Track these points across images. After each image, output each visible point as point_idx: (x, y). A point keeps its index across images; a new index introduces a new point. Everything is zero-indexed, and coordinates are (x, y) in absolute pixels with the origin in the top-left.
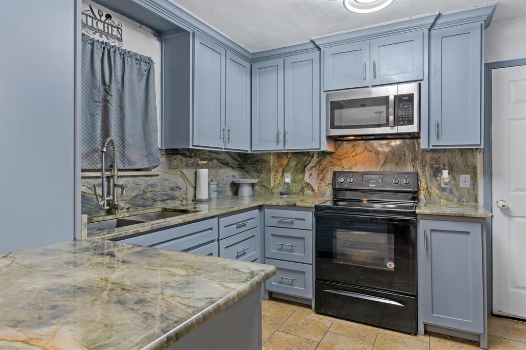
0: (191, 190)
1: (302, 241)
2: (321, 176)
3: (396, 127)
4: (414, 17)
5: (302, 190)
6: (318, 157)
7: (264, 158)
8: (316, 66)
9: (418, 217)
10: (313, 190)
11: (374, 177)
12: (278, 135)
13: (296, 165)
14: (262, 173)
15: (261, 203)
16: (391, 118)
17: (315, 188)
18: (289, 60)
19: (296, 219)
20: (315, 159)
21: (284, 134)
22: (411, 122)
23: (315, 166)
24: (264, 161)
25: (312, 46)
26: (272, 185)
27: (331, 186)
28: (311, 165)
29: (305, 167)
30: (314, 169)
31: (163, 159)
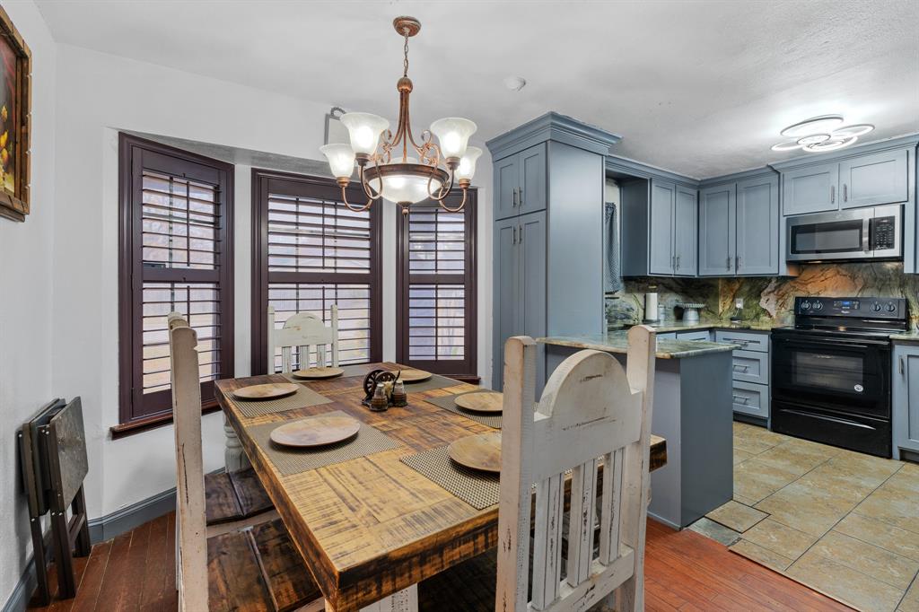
0: (641, 311)
1: (757, 363)
2: (780, 301)
3: (872, 252)
4: (894, 138)
5: (757, 316)
6: (777, 282)
7: (711, 282)
8: (774, 191)
9: (894, 342)
10: (770, 316)
11: (847, 303)
12: (729, 259)
13: (750, 290)
14: (708, 297)
15: (712, 325)
16: (865, 239)
17: (774, 314)
18: (742, 185)
19: (750, 342)
20: (773, 284)
21: (737, 259)
22: (890, 245)
23: (773, 292)
24: (712, 286)
25: (769, 170)
26: (721, 310)
27: (793, 312)
28: (768, 290)
29: (761, 292)
30: (772, 294)
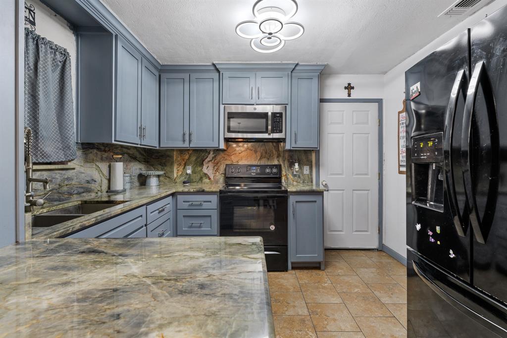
0: (105, 182)
1: (209, 219)
2: (216, 168)
3: (272, 134)
5: (201, 179)
6: (214, 154)
7: (169, 153)
8: (216, 85)
9: (289, 194)
10: (210, 179)
11: (254, 168)
12: (184, 134)
13: (196, 160)
14: (166, 166)
15: (174, 191)
16: (270, 127)
17: (212, 177)
18: (194, 76)
19: (205, 202)
20: (211, 155)
21: (190, 135)
22: (281, 131)
23: (211, 161)
24: (168, 156)
25: (213, 68)
26: (175, 176)
27: (223, 175)
28: (208, 159)
29: (204, 161)
30: (210, 163)
31: (79, 153)
